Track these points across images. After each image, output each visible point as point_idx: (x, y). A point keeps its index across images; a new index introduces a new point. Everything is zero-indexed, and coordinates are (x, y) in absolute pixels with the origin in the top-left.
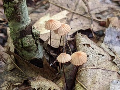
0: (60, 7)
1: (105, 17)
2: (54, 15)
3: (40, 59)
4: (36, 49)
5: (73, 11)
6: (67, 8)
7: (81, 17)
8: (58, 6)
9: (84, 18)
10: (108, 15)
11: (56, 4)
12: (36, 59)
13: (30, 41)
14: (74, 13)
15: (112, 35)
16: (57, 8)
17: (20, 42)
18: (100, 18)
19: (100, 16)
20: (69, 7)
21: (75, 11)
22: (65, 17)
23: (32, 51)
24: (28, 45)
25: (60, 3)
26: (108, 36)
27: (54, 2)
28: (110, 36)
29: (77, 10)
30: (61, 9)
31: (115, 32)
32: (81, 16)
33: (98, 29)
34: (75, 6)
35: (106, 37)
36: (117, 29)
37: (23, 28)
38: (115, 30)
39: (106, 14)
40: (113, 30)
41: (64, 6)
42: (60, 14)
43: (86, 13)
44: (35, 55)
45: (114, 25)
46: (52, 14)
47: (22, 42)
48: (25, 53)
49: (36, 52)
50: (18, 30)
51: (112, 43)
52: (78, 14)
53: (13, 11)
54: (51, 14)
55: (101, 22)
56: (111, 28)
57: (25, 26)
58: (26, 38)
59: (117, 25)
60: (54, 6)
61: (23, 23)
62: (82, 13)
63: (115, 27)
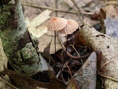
0: (37, 8)
1: (93, 8)
2: (34, 18)
3: (44, 71)
4: (38, 60)
5: (55, 9)
6: (46, 7)
7: (67, 14)
8: (34, 7)
9: (71, 15)
10: (96, 6)
11: (31, 4)
12: (40, 73)
13: (31, 51)
14: (56, 11)
15: (112, 26)
16: (33, 9)
17: (19, 54)
18: (88, 11)
19: (87, 9)
20: (48, 6)
21: (57, 8)
22: (49, 17)
23: (34, 62)
24: (29, 57)
25: (36, 2)
26: (109, 28)
27: (27, 2)
28: (111, 27)
29: (59, 7)
30: (39, 10)
31: (115, 22)
32: (67, 12)
33: (91, 24)
34: (54, 3)
35: (107, 29)
36: (116, 18)
37: (20, 36)
38: (114, 20)
39: (93, 5)
40: (112, 20)
41: (42, 5)
42: (41, 15)
43: (71, 9)
44: (38, 68)
45: (112, 15)
46: (31, 17)
47: (21, 54)
48: (26, 67)
49: (38, 63)
50: (16, 40)
51: (116, 35)
52: (62, 12)
53: (9, 16)
54: (29, 17)
55: (92, 15)
56: (109, 18)
57: (22, 32)
58: (25, 48)
59: (115, 14)
60: (29, 8)
61: (20, 29)
62: (66, 9)
63: (114, 17)
